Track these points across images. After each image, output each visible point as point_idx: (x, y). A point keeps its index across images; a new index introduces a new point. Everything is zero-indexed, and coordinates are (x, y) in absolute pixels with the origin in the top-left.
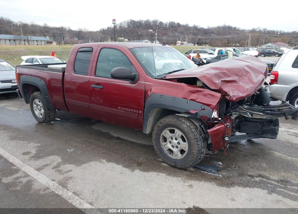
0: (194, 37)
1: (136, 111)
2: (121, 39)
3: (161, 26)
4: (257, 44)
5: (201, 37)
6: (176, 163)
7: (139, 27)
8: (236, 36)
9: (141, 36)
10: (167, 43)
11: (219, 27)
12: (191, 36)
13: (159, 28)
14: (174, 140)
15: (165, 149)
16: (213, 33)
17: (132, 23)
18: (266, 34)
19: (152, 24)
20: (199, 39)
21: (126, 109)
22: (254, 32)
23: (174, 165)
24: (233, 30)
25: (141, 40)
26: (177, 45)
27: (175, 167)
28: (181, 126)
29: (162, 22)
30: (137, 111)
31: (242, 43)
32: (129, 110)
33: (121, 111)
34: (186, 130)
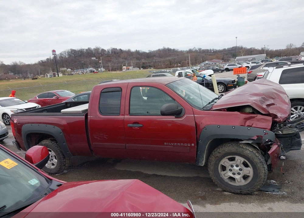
0: (138, 61)
1: (187, 145)
2: (63, 69)
3: (104, 53)
4: (196, 62)
5: (145, 61)
6: (241, 189)
7: (80, 56)
8: (176, 57)
9: (85, 64)
10: (113, 69)
11: (159, 50)
12: (135, 61)
13: (102, 55)
14: (235, 167)
15: (225, 178)
16: (154, 56)
17: (73, 52)
18: (202, 53)
19: (94, 52)
20: (144, 63)
21: (174, 144)
22: (191, 52)
23: (239, 192)
24: (172, 52)
25: (85, 68)
26: (123, 70)
27: (240, 194)
28: (244, 153)
29: (104, 49)
30: (189, 145)
31: (183, 63)
32: (179, 144)
33: (168, 146)
34: (250, 155)
